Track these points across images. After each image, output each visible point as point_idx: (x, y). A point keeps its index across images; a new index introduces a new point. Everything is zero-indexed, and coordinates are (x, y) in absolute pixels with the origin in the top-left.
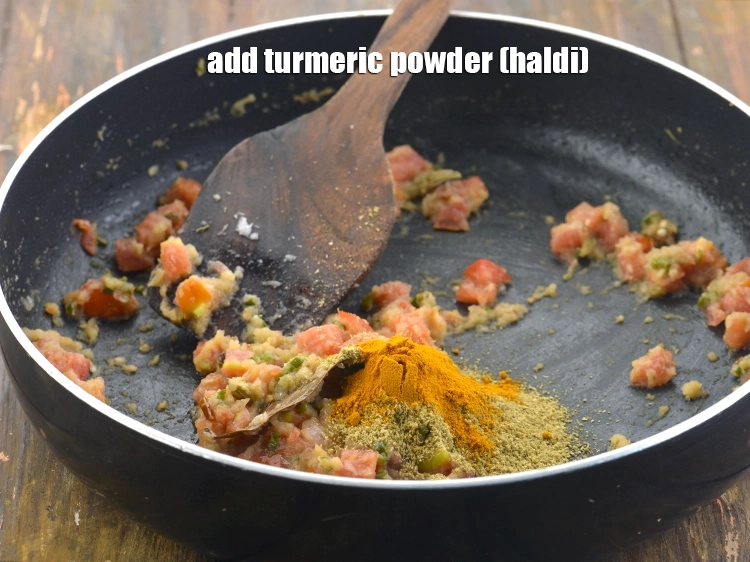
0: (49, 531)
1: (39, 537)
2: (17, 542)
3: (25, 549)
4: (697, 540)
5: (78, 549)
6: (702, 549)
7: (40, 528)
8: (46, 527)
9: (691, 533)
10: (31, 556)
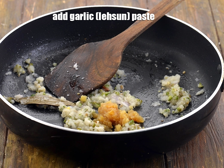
0: (37, 152)
1: (34, 154)
2: (28, 155)
3: (30, 157)
4: (220, 156)
5: (45, 157)
6: (221, 159)
7: (34, 152)
8: (36, 151)
9: (218, 154)
10: (32, 159)
